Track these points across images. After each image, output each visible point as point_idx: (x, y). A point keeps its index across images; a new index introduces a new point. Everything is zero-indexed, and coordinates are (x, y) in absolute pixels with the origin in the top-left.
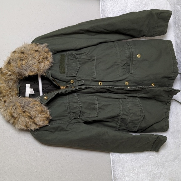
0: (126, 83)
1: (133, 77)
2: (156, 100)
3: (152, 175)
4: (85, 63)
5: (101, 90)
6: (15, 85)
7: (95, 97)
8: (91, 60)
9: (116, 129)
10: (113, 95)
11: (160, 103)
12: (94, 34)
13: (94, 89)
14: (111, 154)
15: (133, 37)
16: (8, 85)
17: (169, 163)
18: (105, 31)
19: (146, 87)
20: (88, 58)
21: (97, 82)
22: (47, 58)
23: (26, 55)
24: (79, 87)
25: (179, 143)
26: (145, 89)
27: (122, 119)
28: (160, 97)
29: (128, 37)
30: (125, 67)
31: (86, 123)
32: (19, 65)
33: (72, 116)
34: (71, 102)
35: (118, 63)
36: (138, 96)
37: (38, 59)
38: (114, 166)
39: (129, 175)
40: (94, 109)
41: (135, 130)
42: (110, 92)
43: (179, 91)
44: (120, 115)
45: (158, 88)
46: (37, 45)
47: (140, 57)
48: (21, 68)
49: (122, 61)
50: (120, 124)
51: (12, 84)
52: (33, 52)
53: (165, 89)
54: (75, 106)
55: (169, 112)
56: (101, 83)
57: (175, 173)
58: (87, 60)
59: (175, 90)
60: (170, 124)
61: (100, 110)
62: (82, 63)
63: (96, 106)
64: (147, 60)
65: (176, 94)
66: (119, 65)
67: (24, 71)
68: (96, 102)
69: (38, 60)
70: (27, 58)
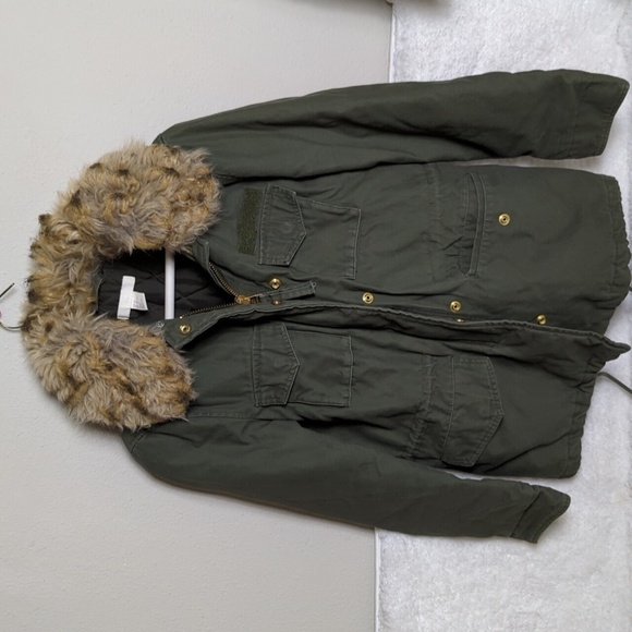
0: (453, 304)
1: (478, 286)
2: (545, 369)
3: (510, 617)
4: (322, 225)
5: (369, 320)
6: (87, 276)
7: (346, 341)
8: (346, 217)
9: (404, 454)
10: (406, 341)
11: (558, 382)
12: (364, 131)
13: (346, 316)
14: (379, 534)
15: (492, 154)
16: (65, 274)
17: (570, 583)
18: (401, 126)
19: (519, 325)
20: (335, 210)
21: (359, 293)
22: (201, 198)
23: (134, 181)
24: (298, 304)
25: (609, 520)
26: (515, 330)
27: (426, 421)
28: (560, 362)
29: (474, 152)
30: (456, 252)
31: (307, 423)
32: (108, 212)
33: (264, 395)
34: (265, 349)
35: (434, 238)
36: (489, 353)
37: (173, 199)
38: (384, 575)
39: (432, 611)
40: (339, 380)
41: (466, 464)
42: (398, 329)
43: (624, 348)
44: (422, 407)
45: (558, 331)
46: (174, 152)
47: (507, 222)
48: (114, 221)
49: (448, 229)
50: (420, 438)
51: (76, 273)
52: (157, 173)
53: (579, 337)
54: (276, 365)
55: (585, 416)
56: (371, 297)
57: (586, 619)
58: (331, 217)
59: (613, 345)
60: (583, 454)
61: (358, 385)
62: (315, 225)
63: (347, 373)
64: (529, 236)
65: (616, 357)
66: (435, 242)
67: (123, 231)
68: (348, 358)
69: (172, 203)
70: (135, 192)
